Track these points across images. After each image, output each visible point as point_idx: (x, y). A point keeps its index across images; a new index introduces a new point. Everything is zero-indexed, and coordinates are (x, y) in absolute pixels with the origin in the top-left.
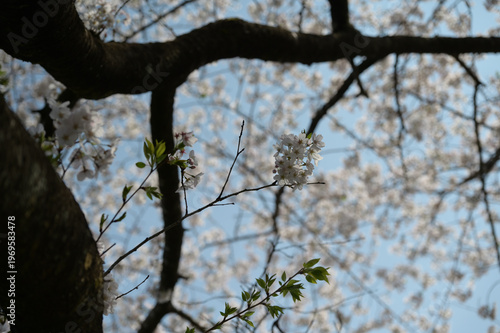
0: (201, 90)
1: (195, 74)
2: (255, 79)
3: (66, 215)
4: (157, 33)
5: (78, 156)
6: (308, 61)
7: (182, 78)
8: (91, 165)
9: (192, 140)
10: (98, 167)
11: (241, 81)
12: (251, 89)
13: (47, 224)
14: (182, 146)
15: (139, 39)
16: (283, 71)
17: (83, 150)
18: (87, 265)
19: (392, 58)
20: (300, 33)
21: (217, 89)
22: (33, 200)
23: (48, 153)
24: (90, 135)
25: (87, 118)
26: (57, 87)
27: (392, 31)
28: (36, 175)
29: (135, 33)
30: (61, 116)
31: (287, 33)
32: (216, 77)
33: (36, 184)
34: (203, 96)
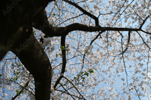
0: (70, 36)
1: (69, 33)
2: (80, 34)
3: (46, 59)
4: (63, 25)
5: (48, 48)
6: (91, 31)
7: (67, 34)
8: (50, 50)
9: (70, 46)
10: (52, 50)
11: (78, 35)
12: (80, 36)
13: (42, 61)
14: (67, 47)
15: (59, 26)
16: (86, 33)
17: (49, 47)
18: (49, 69)
19: (106, 31)
20: (89, 26)
21: (73, 36)
22: (40, 56)
23: (43, 47)
24: (51, 44)
25: (50, 41)
26: (43, 35)
27: (107, 26)
28: (41, 52)
29: (58, 25)
30: (45, 41)
31: (87, 26)
32: (73, 34)
33: (41, 53)
34: (71, 37)
